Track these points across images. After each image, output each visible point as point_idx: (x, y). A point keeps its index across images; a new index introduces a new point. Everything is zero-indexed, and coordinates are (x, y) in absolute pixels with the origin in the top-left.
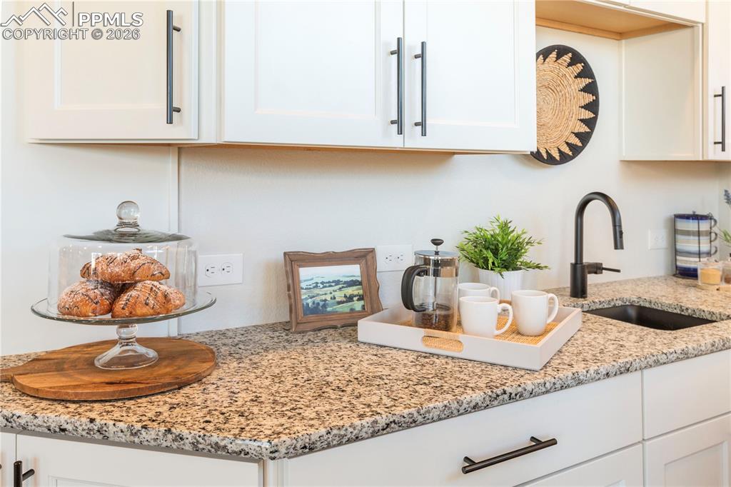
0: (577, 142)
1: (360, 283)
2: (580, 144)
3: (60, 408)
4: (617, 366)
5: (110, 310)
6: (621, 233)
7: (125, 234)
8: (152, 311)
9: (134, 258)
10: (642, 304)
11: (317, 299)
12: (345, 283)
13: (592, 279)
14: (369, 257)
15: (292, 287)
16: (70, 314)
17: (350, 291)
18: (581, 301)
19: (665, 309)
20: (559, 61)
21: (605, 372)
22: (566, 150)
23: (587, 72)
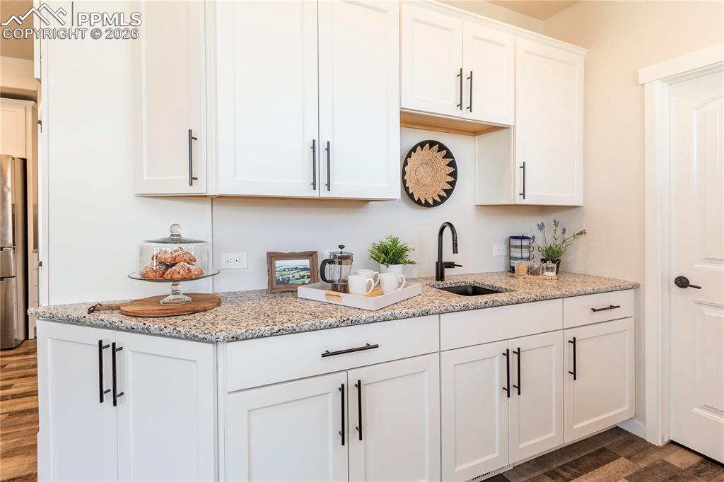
0: (444, 194)
1: (309, 269)
2: (446, 196)
3: (134, 319)
4: (420, 310)
5: (162, 276)
6: (456, 244)
7: (175, 239)
8: (181, 277)
9: (176, 251)
10: (476, 285)
11: (285, 277)
12: (301, 269)
13: (447, 271)
14: (314, 256)
15: (271, 270)
16: (145, 277)
17: (303, 273)
18: (440, 283)
19: (486, 287)
20: (432, 149)
21: (412, 313)
22: (438, 199)
23: (449, 155)
